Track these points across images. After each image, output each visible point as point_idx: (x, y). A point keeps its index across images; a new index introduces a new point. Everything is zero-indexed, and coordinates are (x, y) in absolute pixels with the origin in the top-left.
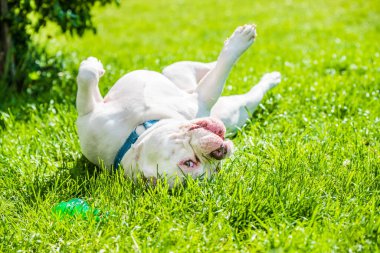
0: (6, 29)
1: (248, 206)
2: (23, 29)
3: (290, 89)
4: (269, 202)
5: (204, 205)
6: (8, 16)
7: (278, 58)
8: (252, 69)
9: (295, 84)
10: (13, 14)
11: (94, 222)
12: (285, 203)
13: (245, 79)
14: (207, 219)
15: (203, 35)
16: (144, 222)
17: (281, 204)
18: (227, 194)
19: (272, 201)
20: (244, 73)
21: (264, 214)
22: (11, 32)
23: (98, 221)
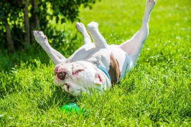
0: (37, 17)
1: (159, 110)
2: (45, 18)
3: (179, 50)
4: (170, 108)
5: (137, 109)
6: (38, 11)
7: (173, 34)
8: (159, 40)
9: (181, 48)
10: (40, 9)
11: (82, 115)
12: (177, 109)
13: (156, 45)
14: (138, 116)
15: (134, 22)
16: (107, 116)
17: (176, 109)
18: (148, 103)
19: (171, 108)
20: (155, 41)
21: (167, 114)
22: (39, 18)
23: (83, 115)
